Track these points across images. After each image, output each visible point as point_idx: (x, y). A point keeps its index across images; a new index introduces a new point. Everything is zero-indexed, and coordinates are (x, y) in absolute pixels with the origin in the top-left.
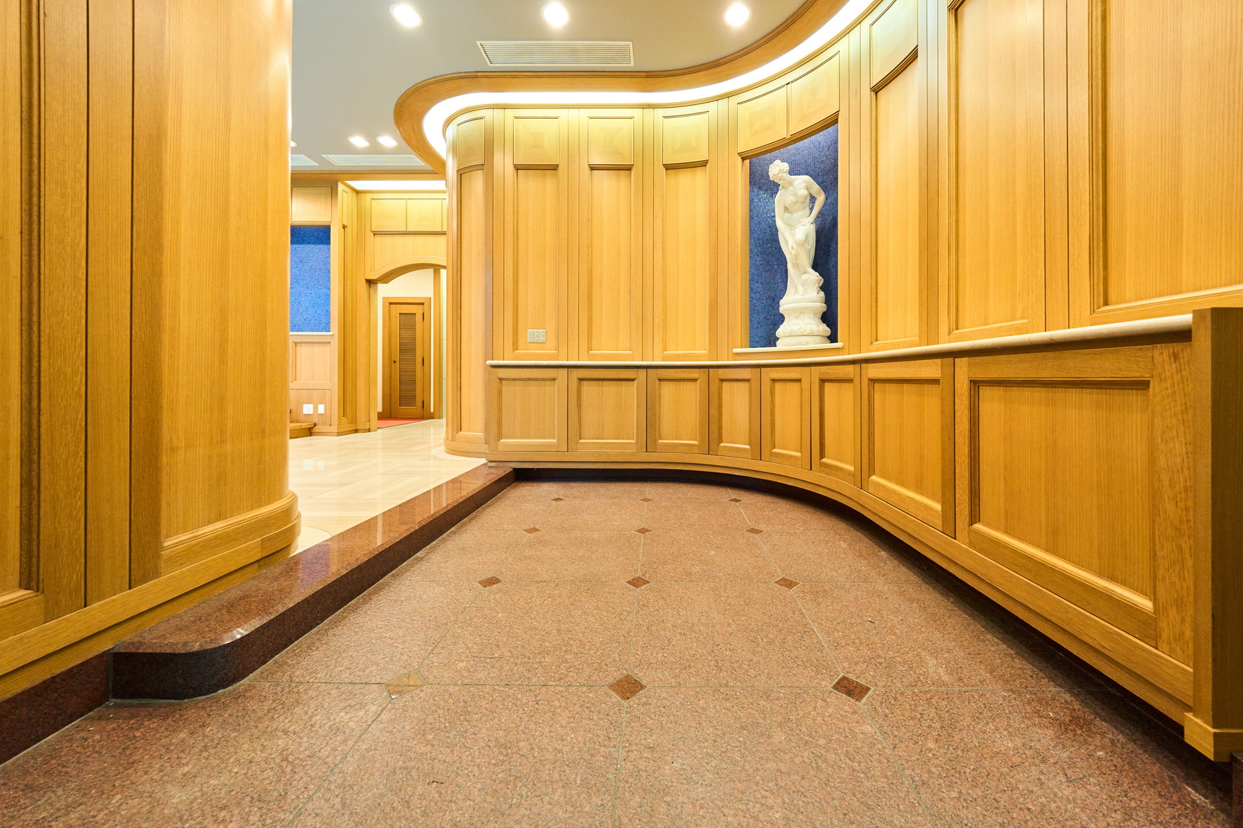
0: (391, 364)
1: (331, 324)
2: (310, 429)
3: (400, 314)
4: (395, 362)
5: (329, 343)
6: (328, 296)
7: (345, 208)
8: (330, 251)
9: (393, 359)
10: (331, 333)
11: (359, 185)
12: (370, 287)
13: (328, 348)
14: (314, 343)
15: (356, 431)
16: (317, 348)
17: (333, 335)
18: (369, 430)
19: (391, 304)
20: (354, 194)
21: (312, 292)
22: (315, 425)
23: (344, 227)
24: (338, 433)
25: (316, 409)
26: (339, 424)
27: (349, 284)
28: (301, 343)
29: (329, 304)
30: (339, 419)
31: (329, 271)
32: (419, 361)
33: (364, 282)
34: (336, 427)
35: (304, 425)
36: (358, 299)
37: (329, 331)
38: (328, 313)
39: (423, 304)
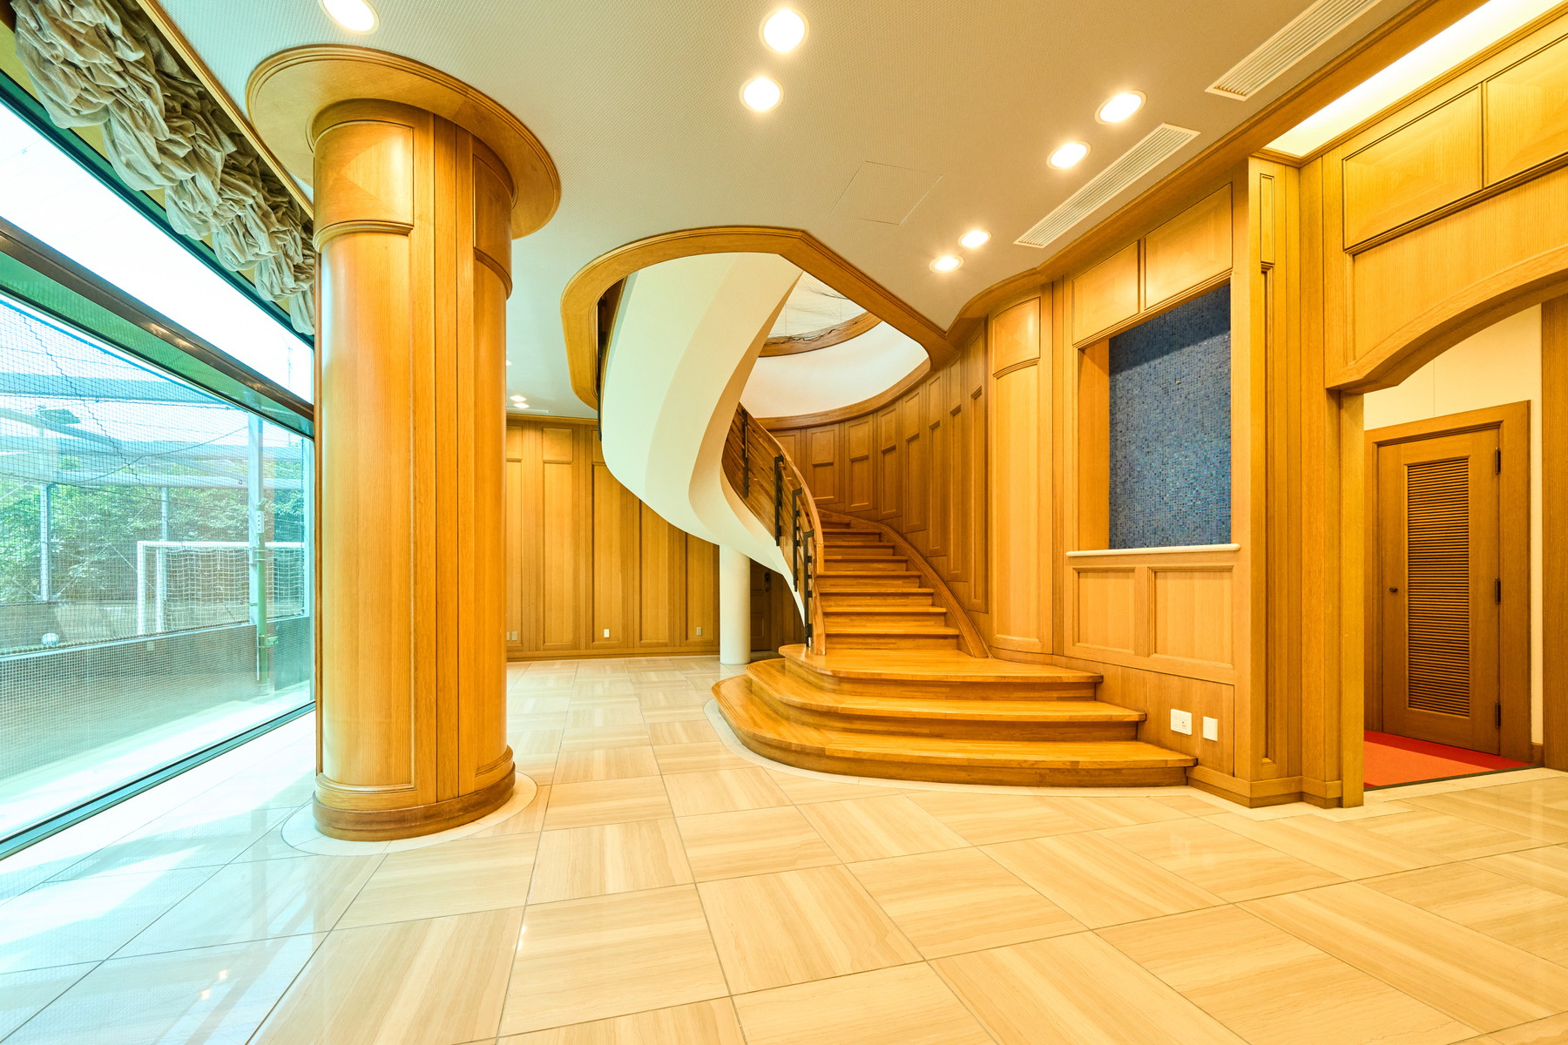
0: (1382, 597)
1: (1234, 521)
2: (1185, 768)
3: (1410, 466)
4: (1394, 591)
5: (1230, 569)
6: (1225, 457)
7: (1267, 219)
8: (1228, 347)
9: (1389, 584)
10: (1233, 546)
11: (1297, 140)
12: (1340, 406)
13: (1225, 582)
14: (1192, 570)
15: (1300, 797)
16: (1199, 583)
17: (1236, 551)
18: (1339, 803)
19: (1380, 444)
20: (1291, 172)
21: (1190, 453)
22: (1196, 762)
23: (1266, 269)
24: (1251, 799)
25: (1198, 725)
26: (1256, 777)
27: (1278, 413)
28: (1165, 570)
29: (1227, 474)
30: (1256, 764)
31: (1228, 395)
32: (1480, 589)
33: (1323, 396)
34: (1247, 783)
35: (1172, 758)
36: (1305, 447)
37: (1229, 541)
38: (1225, 497)
39: (1497, 425)
